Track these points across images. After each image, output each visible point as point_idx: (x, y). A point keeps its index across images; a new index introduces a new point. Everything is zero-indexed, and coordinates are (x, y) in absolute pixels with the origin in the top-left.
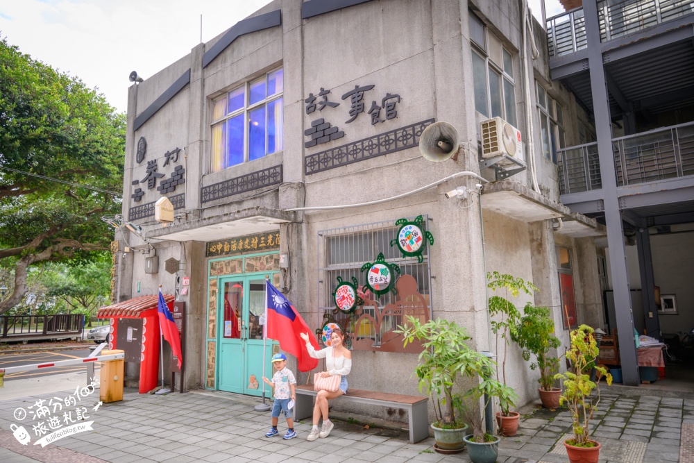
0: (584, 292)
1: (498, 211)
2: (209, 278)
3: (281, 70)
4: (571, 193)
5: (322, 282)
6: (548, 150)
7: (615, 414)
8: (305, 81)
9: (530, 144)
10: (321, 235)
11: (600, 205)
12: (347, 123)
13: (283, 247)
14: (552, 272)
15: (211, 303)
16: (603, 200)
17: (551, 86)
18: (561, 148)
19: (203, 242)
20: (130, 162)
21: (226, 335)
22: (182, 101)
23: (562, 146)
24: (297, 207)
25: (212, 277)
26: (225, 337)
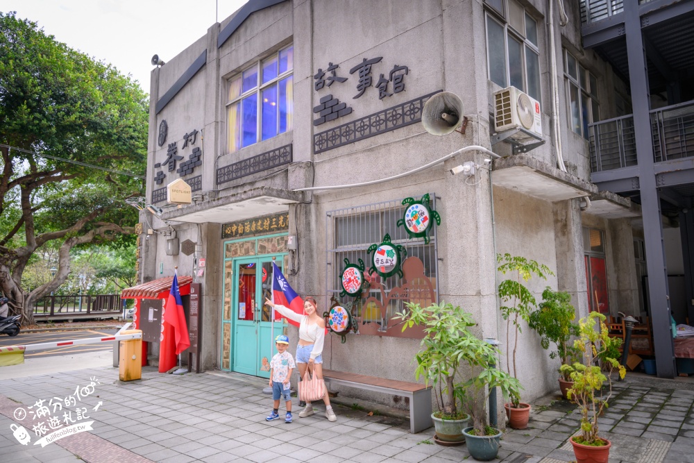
0: (618, 277)
1: (515, 189)
2: (225, 259)
3: (292, 47)
4: (603, 170)
5: (330, 264)
6: (579, 124)
7: (642, 409)
8: (314, 57)
9: (555, 117)
10: (330, 216)
11: (635, 183)
12: (354, 98)
13: (292, 229)
14: (578, 255)
15: (226, 285)
16: (637, 178)
17: (583, 55)
18: (594, 122)
19: (219, 224)
20: (152, 145)
21: (240, 317)
22: (200, 83)
23: (595, 120)
24: (305, 187)
25: (227, 259)
26: (239, 319)
